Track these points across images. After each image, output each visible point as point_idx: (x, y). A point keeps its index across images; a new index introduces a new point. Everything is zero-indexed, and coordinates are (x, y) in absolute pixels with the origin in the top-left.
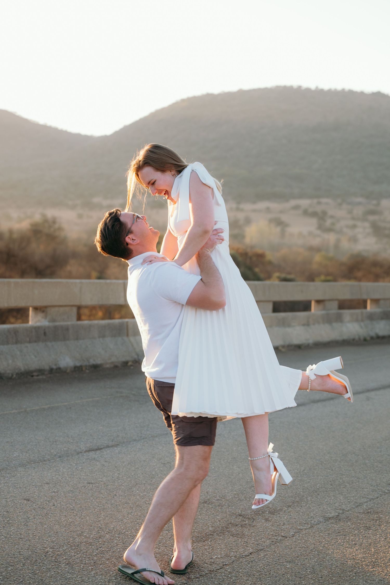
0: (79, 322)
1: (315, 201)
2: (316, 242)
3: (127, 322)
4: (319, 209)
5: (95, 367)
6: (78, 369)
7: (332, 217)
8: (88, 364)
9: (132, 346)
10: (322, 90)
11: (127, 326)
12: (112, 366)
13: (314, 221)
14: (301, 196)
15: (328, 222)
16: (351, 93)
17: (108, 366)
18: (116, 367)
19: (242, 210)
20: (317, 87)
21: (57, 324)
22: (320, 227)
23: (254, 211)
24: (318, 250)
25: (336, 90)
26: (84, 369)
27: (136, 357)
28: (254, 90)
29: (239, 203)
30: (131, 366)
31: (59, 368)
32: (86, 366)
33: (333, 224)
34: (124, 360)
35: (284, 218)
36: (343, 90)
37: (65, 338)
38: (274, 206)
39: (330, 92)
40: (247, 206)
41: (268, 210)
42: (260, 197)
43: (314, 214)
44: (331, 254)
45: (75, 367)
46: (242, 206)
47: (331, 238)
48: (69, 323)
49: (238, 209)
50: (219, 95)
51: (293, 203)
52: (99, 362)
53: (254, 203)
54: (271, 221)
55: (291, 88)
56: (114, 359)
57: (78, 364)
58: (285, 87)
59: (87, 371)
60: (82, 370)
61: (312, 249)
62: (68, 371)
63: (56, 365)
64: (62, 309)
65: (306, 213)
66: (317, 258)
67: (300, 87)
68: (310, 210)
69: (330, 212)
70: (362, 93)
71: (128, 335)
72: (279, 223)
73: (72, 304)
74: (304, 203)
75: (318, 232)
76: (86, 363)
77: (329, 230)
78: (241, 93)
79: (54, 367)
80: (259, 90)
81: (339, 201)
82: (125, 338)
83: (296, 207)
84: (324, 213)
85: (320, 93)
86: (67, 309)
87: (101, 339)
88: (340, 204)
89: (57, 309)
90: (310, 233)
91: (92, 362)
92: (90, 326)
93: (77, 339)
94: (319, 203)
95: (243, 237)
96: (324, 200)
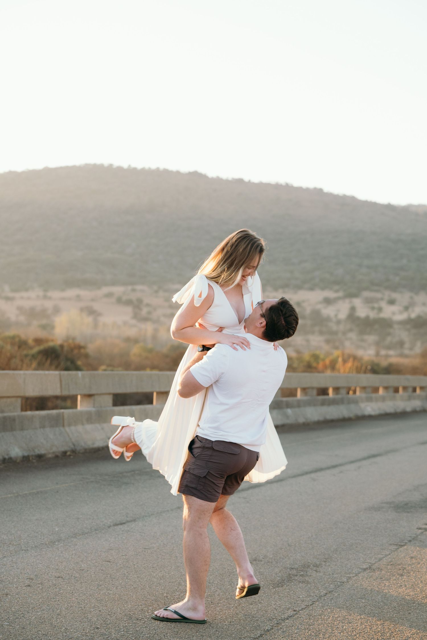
0: (24, 413)
1: (130, 288)
2: (132, 332)
3: (63, 413)
4: (133, 297)
5: (40, 457)
6: (26, 459)
7: (148, 305)
8: (34, 454)
9: (69, 436)
10: (135, 169)
11: (63, 417)
12: (53, 456)
13: (129, 309)
14: (113, 283)
15: (145, 311)
16: (166, 172)
17: (50, 456)
18: (57, 457)
19: (50, 298)
20: (130, 166)
21: (6, 414)
22: (136, 316)
23: (63, 299)
24: (136, 341)
25: (150, 168)
26: (31, 459)
27: (72, 446)
28: (61, 168)
29: (46, 291)
30: (70, 455)
31: (10, 458)
32: (32, 456)
33: (149, 313)
34: (63, 449)
35: (96, 306)
36: (158, 169)
37: (12, 429)
38: (84, 293)
39: (143, 171)
40: (55, 294)
41: (78, 298)
42: (69, 284)
43: (129, 303)
44: (150, 346)
45: (24, 457)
46: (50, 294)
47: (149, 328)
48: (15, 414)
49: (45, 297)
50: (23, 173)
51: (105, 290)
52: (43, 452)
53: (63, 290)
54: (82, 310)
55: (101, 166)
56: (54, 449)
57: (26, 454)
58: (95, 165)
59: (34, 461)
60: (29, 460)
61: (128, 340)
62: (18, 461)
63: (8, 455)
64: (9, 400)
65: (119, 301)
66: (135, 350)
67: (111, 165)
68: (124, 298)
69: (146, 301)
70: (178, 172)
71: (63, 426)
72: (91, 312)
73: (17, 395)
74: (118, 290)
75: (134, 322)
76: (32, 453)
77: (146, 319)
78: (47, 171)
79: (7, 457)
80: (67, 168)
81: (155, 288)
82: (62, 429)
83: (109, 295)
84: (140, 301)
85: (133, 172)
86: (13, 400)
87: (42, 430)
88: (156, 292)
89: (5, 400)
90: (125, 323)
91: (37, 452)
92: (33, 417)
93: (22, 429)
94: (134, 290)
95: (53, 327)
96: (139, 287)
